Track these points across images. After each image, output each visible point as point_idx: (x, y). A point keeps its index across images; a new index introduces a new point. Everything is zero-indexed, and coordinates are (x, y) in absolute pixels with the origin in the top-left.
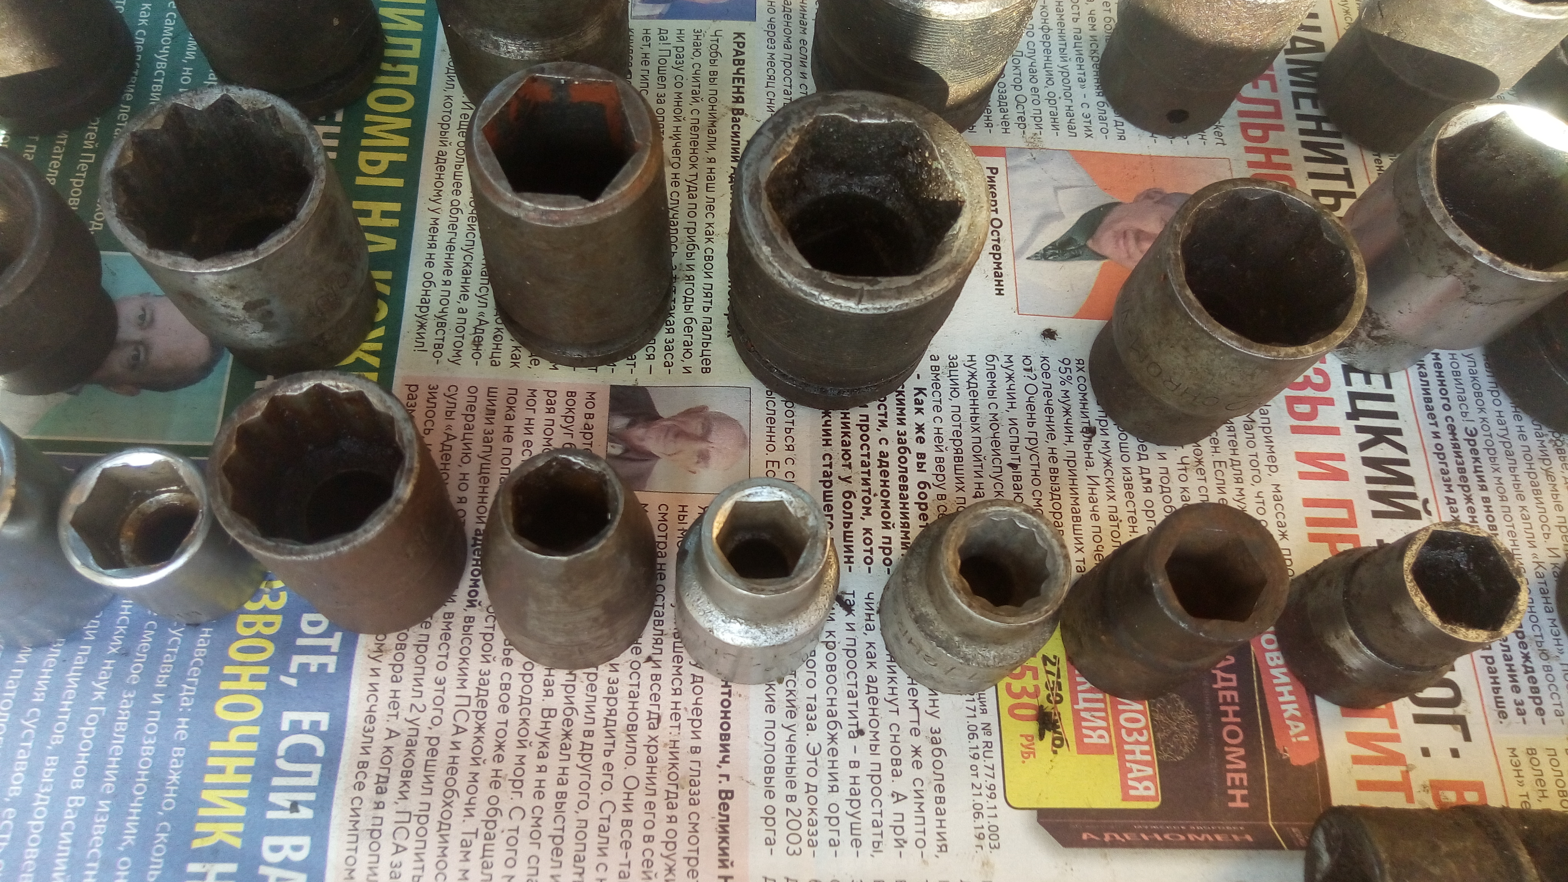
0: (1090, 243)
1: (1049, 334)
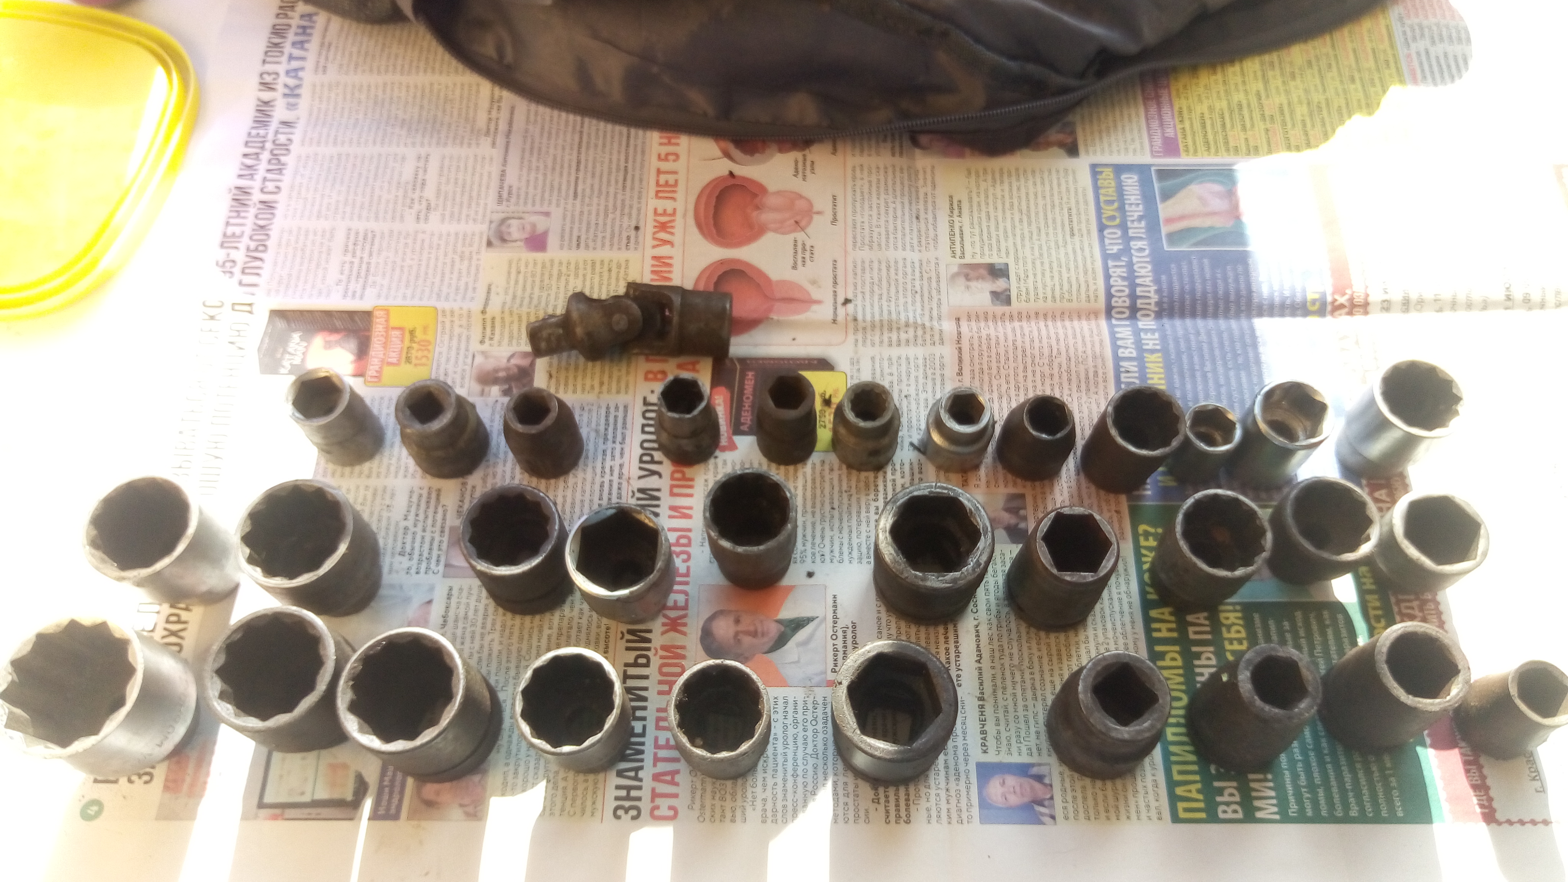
0: (783, 629)
1: (810, 575)
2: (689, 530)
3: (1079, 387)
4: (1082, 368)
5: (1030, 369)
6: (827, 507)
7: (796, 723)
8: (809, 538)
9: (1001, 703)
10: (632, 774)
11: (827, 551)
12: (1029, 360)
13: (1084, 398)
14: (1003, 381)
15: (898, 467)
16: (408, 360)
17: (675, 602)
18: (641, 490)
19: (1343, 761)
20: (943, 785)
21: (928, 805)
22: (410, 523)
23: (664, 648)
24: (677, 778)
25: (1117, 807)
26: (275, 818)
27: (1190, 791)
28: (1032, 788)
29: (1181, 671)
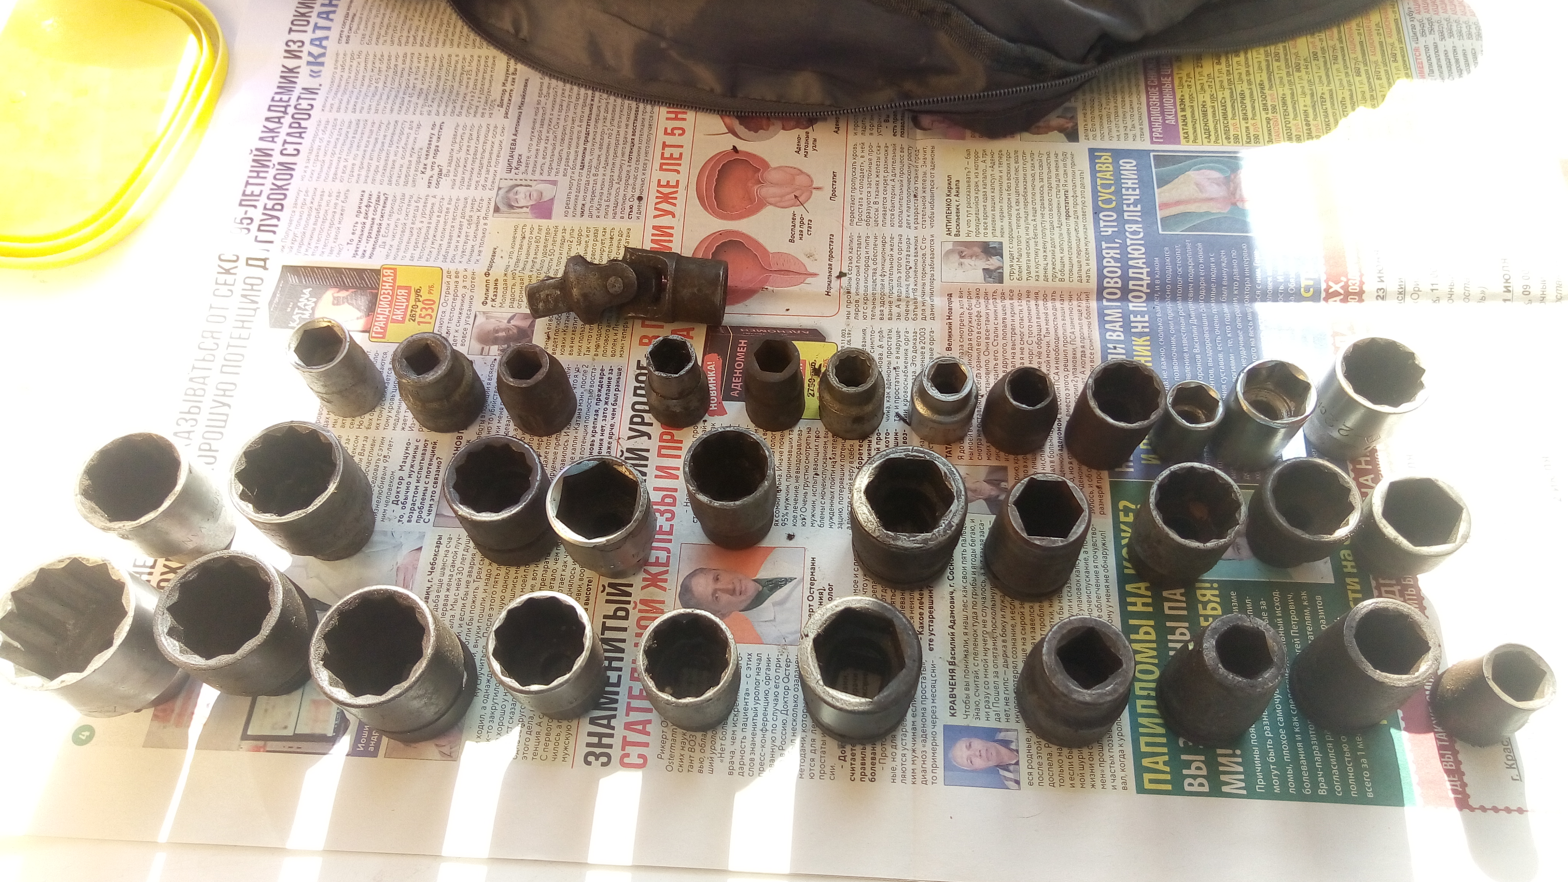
0: (761, 588)
1: (790, 537)
2: (676, 490)
3: (1066, 366)
4: (1070, 348)
5: (1018, 347)
6: (811, 473)
7: (768, 679)
8: (791, 501)
9: (972, 668)
10: (605, 722)
11: (808, 515)
12: (1018, 337)
13: (1071, 377)
14: (991, 357)
15: (883, 436)
16: (413, 318)
17: (657, 558)
18: (629, 450)
19: (1314, 738)
20: (909, 746)
21: (894, 764)
22: (405, 474)
23: (643, 602)
24: (649, 728)
25: (1082, 775)
26: (257, 749)
27: (1157, 763)
28: (998, 753)
29: (1154, 645)
